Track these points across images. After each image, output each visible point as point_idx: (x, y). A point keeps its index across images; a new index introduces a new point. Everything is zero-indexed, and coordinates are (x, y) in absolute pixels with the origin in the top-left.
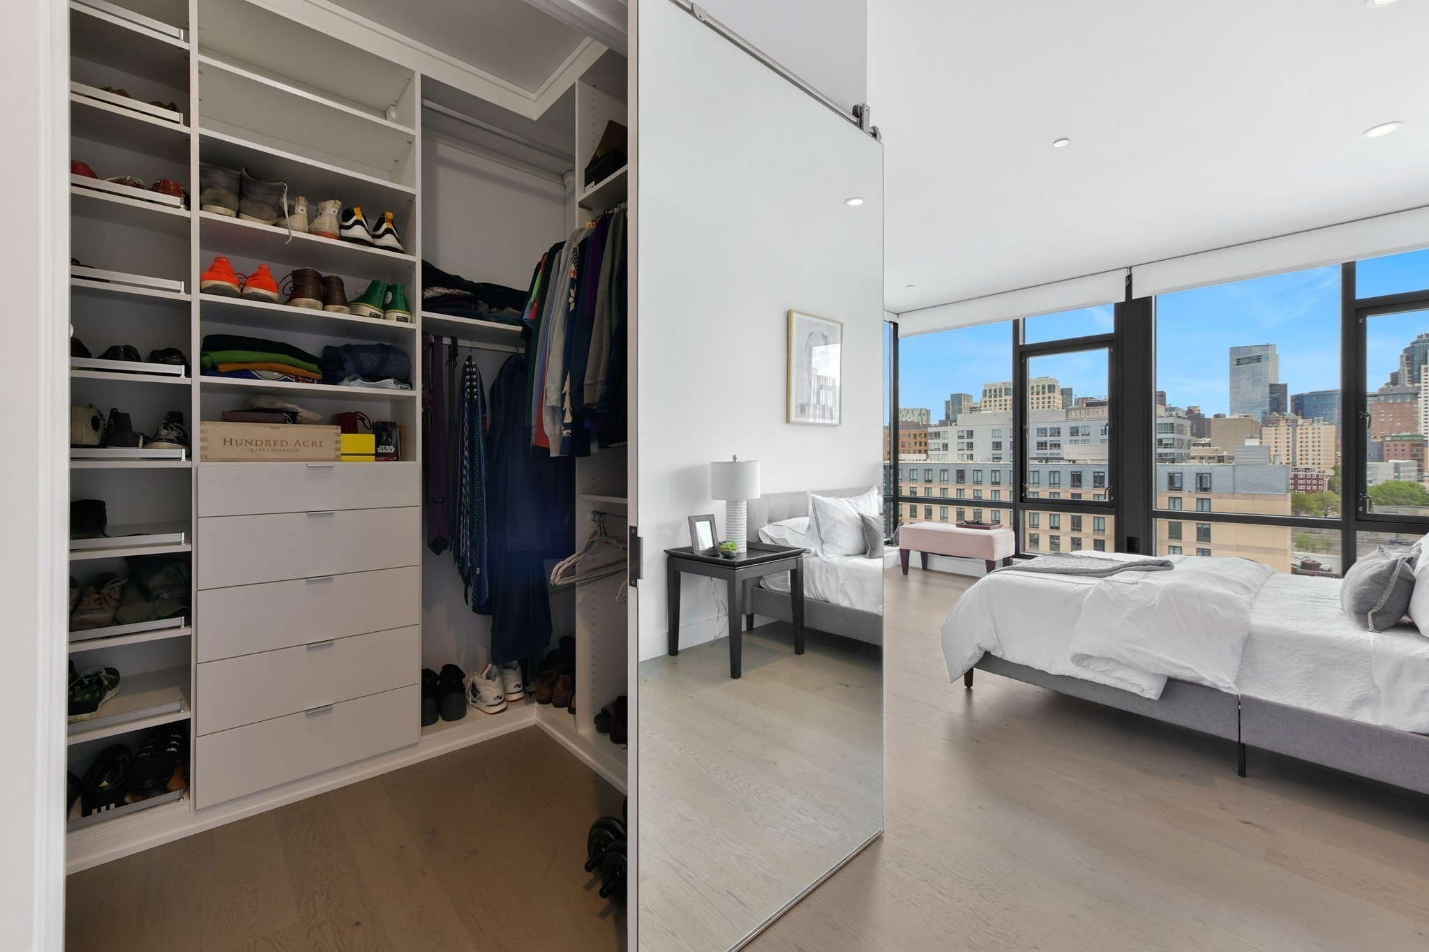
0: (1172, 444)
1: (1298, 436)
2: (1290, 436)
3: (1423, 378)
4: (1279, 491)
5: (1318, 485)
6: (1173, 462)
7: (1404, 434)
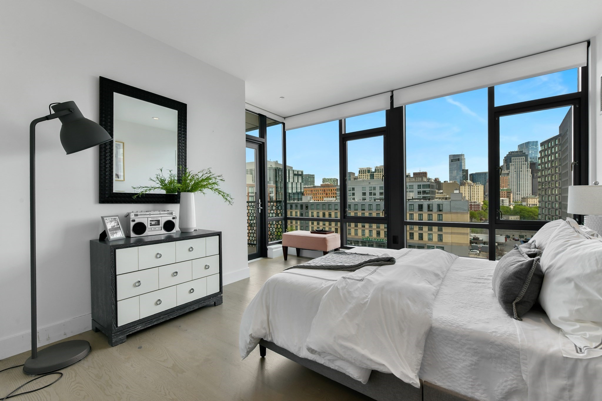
0: (429, 193)
1: (472, 189)
2: (469, 189)
3: (510, 168)
4: (466, 210)
5: (478, 208)
6: (429, 200)
7: (505, 188)
